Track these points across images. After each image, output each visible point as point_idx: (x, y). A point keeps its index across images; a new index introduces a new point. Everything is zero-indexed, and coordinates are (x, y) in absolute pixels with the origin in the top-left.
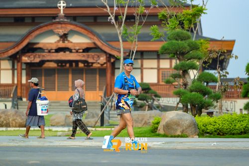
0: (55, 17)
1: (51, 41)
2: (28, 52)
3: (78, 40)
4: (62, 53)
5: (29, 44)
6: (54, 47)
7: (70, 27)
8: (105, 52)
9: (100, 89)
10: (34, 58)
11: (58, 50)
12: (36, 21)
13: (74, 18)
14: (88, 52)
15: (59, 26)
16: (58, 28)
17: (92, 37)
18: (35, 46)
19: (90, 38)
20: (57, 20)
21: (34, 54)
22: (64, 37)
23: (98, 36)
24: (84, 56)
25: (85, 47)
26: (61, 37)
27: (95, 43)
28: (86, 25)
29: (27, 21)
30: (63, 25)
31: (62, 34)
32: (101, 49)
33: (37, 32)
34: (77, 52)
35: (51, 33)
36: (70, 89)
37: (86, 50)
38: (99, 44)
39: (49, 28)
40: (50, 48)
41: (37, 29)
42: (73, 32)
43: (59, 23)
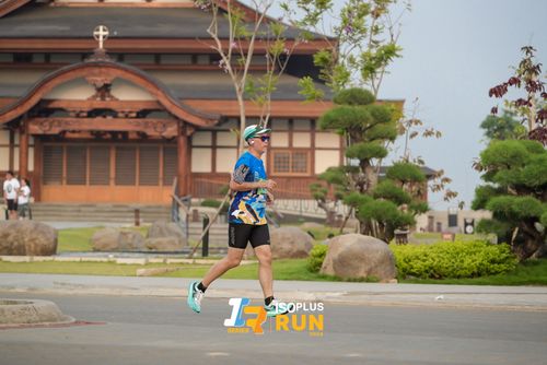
0: (85, 54)
1: (79, 96)
2: (39, 116)
3: (128, 96)
4: (99, 119)
5: (42, 101)
6: (87, 108)
7: (119, 73)
8: (176, 118)
9: (167, 183)
10: (51, 126)
11: (94, 113)
12: (52, 61)
13: (120, 56)
14: (144, 117)
15: (96, 70)
16: (95, 75)
17: (155, 91)
18: (51, 106)
19: (152, 93)
20: (93, 60)
21: (50, 119)
22: (104, 90)
23: (165, 91)
24: (138, 125)
25: (141, 107)
26: (99, 90)
27: (158, 102)
28: (145, 70)
29: (38, 59)
30: (103, 70)
31: (100, 84)
32: (170, 113)
33: (57, 81)
34: (127, 116)
35: (82, 82)
36: (112, 182)
37: (143, 114)
38: (166, 103)
39: (78, 74)
40: (78, 110)
41: (57, 76)
42: (120, 82)
43: (96, 65)
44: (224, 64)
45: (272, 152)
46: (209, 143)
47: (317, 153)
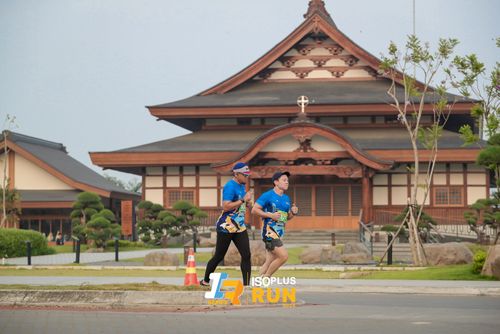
0: (290, 118)
1: (288, 148)
2: (258, 165)
3: (324, 148)
4: (303, 166)
5: (259, 153)
6: (293, 158)
7: (317, 131)
8: (361, 164)
9: (355, 214)
10: (266, 171)
11: (299, 162)
12: (267, 123)
13: (317, 118)
14: (336, 164)
15: (300, 129)
16: (298, 133)
17: (344, 144)
18: (267, 157)
19: (342, 146)
20: (297, 122)
21: (266, 167)
22: (306, 144)
23: (352, 144)
24: (332, 169)
25: (335, 156)
26: (302, 144)
27: (347, 153)
28: (337, 128)
29: (255, 123)
30: (305, 129)
31: (303, 140)
32: (356, 160)
33: (272, 138)
34: (323, 164)
35: (289, 138)
36: (313, 214)
37: (335, 162)
38: (353, 153)
39: (288, 132)
40: (287, 159)
41: (271, 134)
42: (317, 137)
43: (299, 125)
44: (401, 117)
45: (434, 189)
46: (386, 183)
47: (469, 189)
